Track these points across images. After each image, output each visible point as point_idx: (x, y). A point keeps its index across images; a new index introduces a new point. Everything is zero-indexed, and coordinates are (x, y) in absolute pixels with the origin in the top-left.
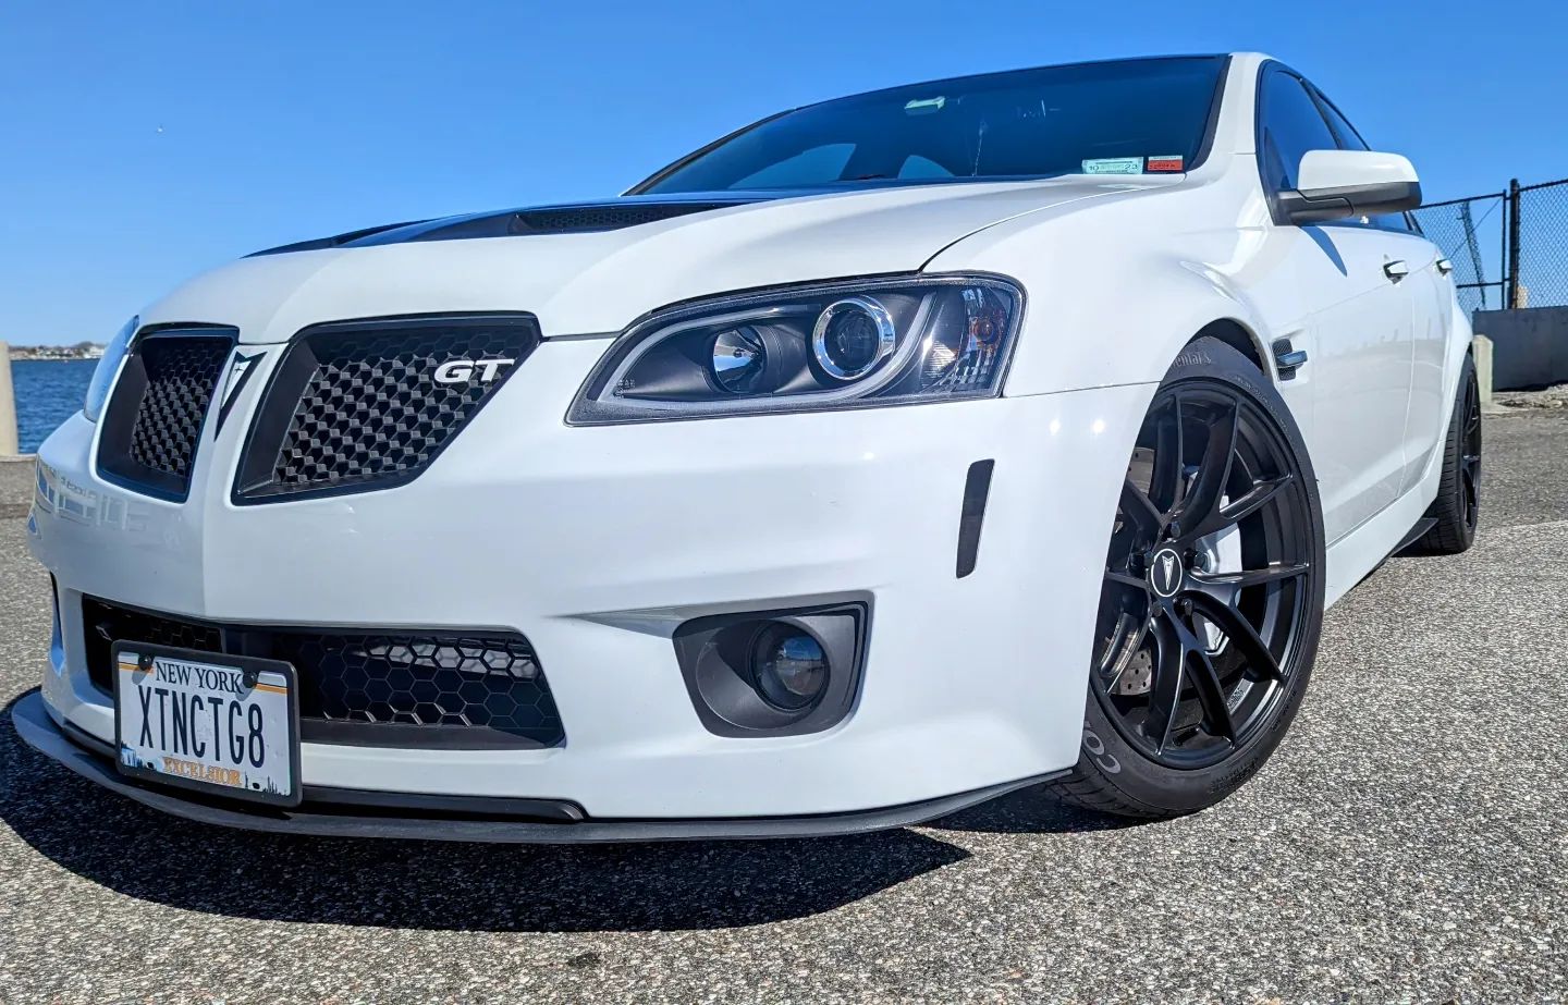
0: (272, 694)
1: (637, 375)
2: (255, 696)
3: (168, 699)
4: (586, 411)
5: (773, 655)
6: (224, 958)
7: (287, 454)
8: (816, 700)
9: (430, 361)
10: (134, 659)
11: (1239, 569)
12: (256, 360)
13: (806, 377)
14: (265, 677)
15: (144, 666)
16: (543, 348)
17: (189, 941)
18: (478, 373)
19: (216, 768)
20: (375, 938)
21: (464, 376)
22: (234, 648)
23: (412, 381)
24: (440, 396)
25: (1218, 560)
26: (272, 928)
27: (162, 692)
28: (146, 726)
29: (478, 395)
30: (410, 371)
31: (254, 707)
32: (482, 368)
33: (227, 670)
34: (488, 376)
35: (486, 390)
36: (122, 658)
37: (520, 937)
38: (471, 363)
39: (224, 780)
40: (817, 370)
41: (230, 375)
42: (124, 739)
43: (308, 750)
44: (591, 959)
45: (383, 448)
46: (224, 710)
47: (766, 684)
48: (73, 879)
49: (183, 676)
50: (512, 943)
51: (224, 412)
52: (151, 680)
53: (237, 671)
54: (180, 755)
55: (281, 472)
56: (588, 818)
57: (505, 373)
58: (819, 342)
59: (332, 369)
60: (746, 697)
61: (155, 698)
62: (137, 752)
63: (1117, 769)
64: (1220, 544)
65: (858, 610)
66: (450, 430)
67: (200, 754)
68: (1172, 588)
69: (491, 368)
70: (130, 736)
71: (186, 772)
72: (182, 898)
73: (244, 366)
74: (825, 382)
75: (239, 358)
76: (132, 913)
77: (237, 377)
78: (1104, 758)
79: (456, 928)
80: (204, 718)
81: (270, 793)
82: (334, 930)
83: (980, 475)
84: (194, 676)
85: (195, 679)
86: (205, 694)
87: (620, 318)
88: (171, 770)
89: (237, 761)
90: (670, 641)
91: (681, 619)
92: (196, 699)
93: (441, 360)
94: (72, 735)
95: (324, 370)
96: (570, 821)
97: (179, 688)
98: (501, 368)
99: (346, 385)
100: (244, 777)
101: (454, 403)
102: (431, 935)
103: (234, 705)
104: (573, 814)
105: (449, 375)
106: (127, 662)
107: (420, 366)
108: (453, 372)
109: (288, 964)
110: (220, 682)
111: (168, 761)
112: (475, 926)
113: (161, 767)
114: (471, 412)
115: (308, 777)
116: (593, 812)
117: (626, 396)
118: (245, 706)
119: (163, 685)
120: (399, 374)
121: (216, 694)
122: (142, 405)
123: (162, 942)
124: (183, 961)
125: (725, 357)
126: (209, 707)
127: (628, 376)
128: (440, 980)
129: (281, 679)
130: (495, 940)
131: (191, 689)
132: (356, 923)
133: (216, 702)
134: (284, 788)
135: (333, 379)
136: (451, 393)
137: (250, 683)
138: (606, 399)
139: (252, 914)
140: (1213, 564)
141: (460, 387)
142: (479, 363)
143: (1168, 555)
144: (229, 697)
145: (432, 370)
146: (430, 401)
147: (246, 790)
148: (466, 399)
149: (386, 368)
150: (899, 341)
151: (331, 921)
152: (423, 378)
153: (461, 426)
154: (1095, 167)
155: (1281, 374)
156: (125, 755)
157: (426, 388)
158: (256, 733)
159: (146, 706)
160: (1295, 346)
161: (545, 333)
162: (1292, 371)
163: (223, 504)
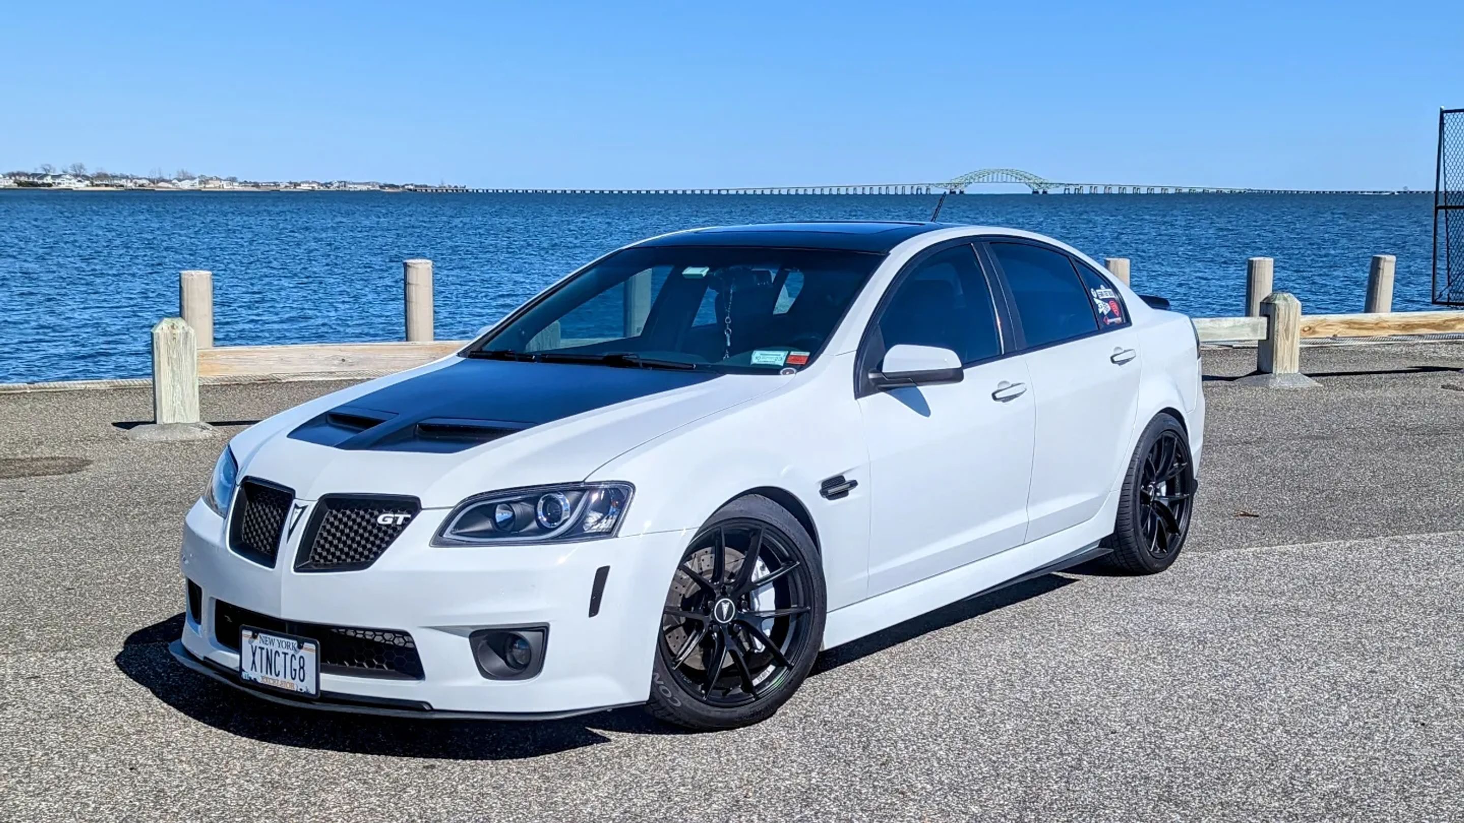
0: (309, 652)
1: (459, 526)
2: (302, 652)
3: (264, 652)
4: (439, 540)
5: (512, 646)
6: (288, 759)
7: (315, 550)
8: (526, 666)
9: (376, 513)
10: (250, 633)
11: (773, 608)
12: (304, 508)
13: (534, 525)
14: (306, 645)
15: (254, 637)
16: (422, 512)
17: (272, 753)
18: (395, 520)
19: (284, 682)
20: (348, 756)
21: (389, 521)
22: (291, 631)
23: (368, 521)
24: (379, 529)
25: (759, 604)
26: (303, 751)
27: (262, 649)
28: (254, 662)
29: (394, 531)
30: (367, 517)
31: (301, 657)
32: (397, 518)
33: (291, 641)
34: (399, 522)
35: (399, 528)
36: (244, 632)
37: (405, 759)
38: (392, 515)
39: (288, 687)
40: (538, 522)
41: (292, 515)
42: (243, 669)
43: (323, 676)
44: (433, 767)
45: (356, 551)
46: (288, 658)
47: (509, 659)
48: (214, 729)
49: (272, 642)
50: (401, 760)
51: (291, 532)
52: (257, 642)
53: (295, 642)
54: (269, 675)
55: (313, 558)
56: (433, 710)
57: (407, 521)
58: (540, 512)
59: (334, 512)
60: (499, 663)
61: (258, 651)
62: (249, 673)
63: (679, 704)
64: (760, 596)
65: (543, 629)
66: (384, 545)
67: (277, 675)
68: (727, 618)
69: (401, 518)
70: (247, 666)
71: (271, 683)
72: (262, 739)
73: (299, 511)
74: (542, 530)
75: (296, 507)
76: (245, 742)
77: (295, 516)
78: (671, 698)
79: (379, 755)
80: (280, 660)
81: (307, 693)
82: (330, 752)
83: (602, 574)
84: (276, 643)
85: (277, 644)
86: (280, 651)
87: (455, 500)
88: (265, 682)
89: (294, 679)
90: (467, 640)
91: (473, 630)
92: (277, 652)
93: (381, 512)
94: (208, 663)
95: (331, 513)
96: (424, 710)
97: (269, 647)
98: (406, 519)
99: (340, 521)
100: (297, 686)
101: (385, 533)
102: (369, 756)
103: (293, 655)
104: (427, 707)
105: (384, 520)
106: (246, 634)
107: (372, 515)
108: (385, 519)
109: (314, 762)
110: (288, 646)
111: (263, 678)
112: (386, 754)
113: (260, 680)
114: (393, 538)
115: (323, 687)
116: (435, 707)
117: (458, 534)
118: (298, 656)
119: (263, 645)
120: (363, 518)
121: (286, 651)
122: (246, 514)
123: (261, 753)
124: (272, 758)
125: (501, 515)
126: (282, 656)
127: (456, 527)
128: (373, 769)
129: (313, 646)
130: (395, 759)
131: (275, 647)
132: (339, 751)
133: (285, 654)
134: (313, 691)
135: (335, 517)
136: (384, 528)
137: (300, 647)
138: (447, 535)
139: (295, 745)
140: (757, 606)
141: (388, 526)
142: (396, 515)
143: (726, 602)
144: (291, 652)
145: (376, 517)
146: (375, 531)
147: (297, 692)
148: (390, 531)
149: (358, 514)
150: (571, 514)
151: (328, 749)
152: (373, 520)
153: (389, 544)
154: (759, 357)
155: (832, 497)
156: (244, 675)
157: (374, 525)
158: (302, 668)
159: (254, 654)
160: (848, 478)
161: (423, 507)
162: (844, 493)
163: (290, 571)
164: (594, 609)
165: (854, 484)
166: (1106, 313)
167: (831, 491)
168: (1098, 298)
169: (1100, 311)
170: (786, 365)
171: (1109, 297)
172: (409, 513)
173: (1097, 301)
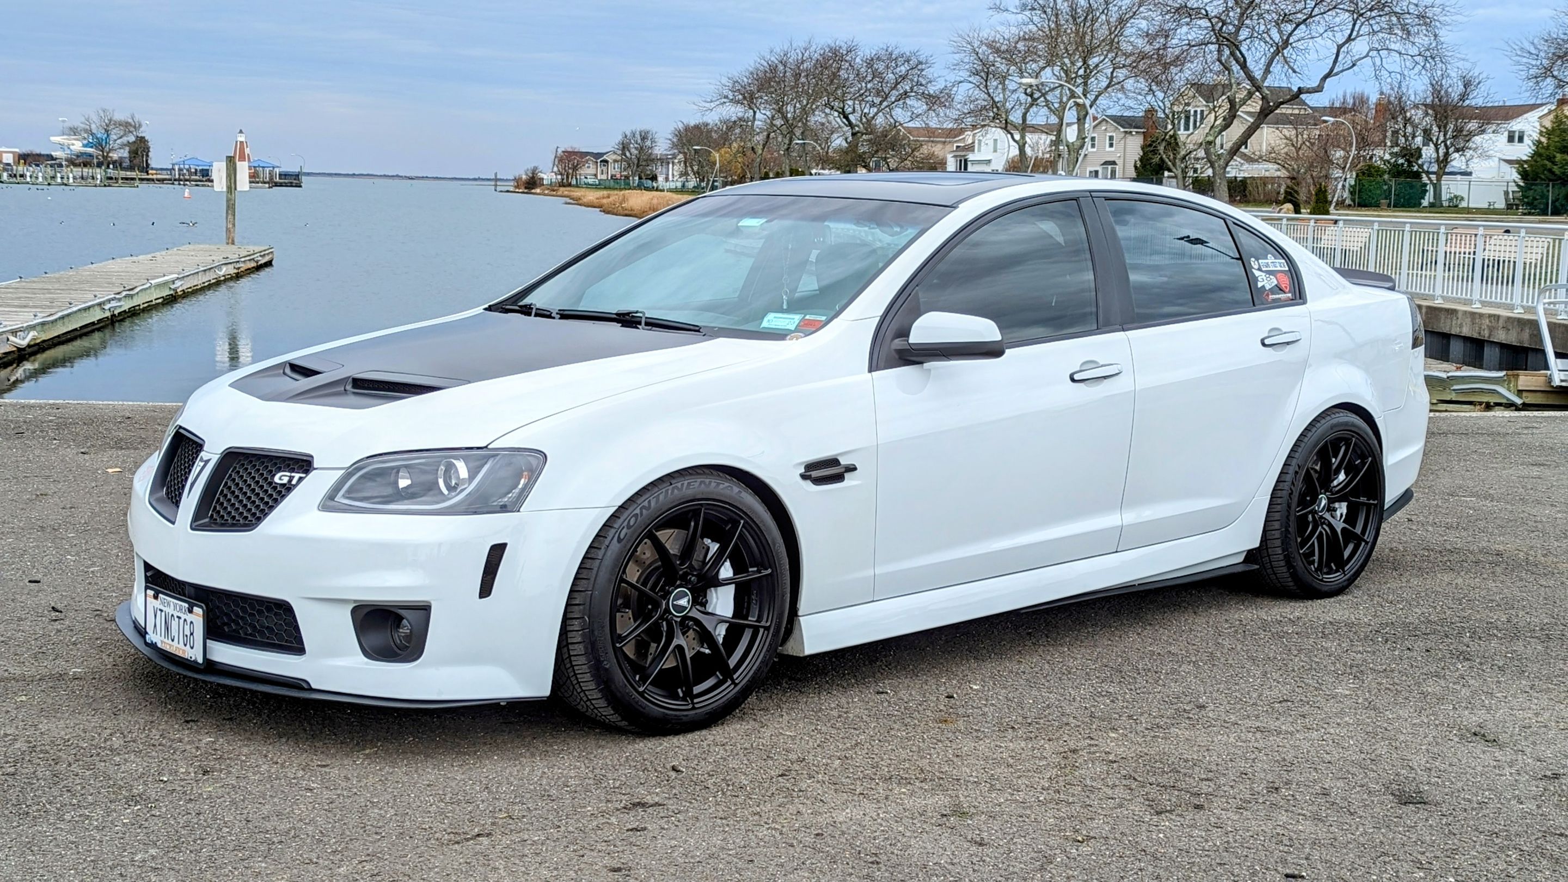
0: (197, 617)
1: (352, 489)
2: (192, 617)
3: (163, 614)
4: (329, 503)
7: (215, 507)
8: (406, 648)
9: (275, 471)
10: (152, 594)
12: (207, 462)
14: (196, 609)
15: (155, 598)
16: (314, 471)
18: (291, 478)
19: (178, 648)
21: (285, 480)
23: (266, 479)
24: (274, 488)
27: (161, 611)
28: (155, 626)
29: (288, 490)
30: (266, 474)
31: (191, 622)
32: (293, 477)
33: (184, 604)
34: (293, 481)
35: (292, 487)
36: (148, 592)
38: (288, 474)
39: (180, 654)
40: (439, 490)
41: (196, 468)
42: (148, 630)
43: (210, 644)
45: (250, 511)
46: (182, 621)
49: (168, 604)
51: (193, 484)
52: (158, 604)
53: (187, 606)
54: (166, 640)
55: (211, 517)
56: (311, 690)
58: (441, 479)
61: (159, 612)
62: (152, 636)
65: (425, 609)
66: (275, 507)
67: (173, 640)
69: (297, 477)
70: (150, 629)
71: (168, 648)
73: (202, 464)
75: (201, 460)
77: (199, 469)
80: (174, 624)
81: (195, 662)
83: (497, 552)
84: (171, 605)
85: (173, 606)
86: (175, 613)
87: (348, 461)
88: (163, 646)
89: (185, 645)
90: (349, 615)
91: (355, 605)
92: (172, 615)
93: (279, 470)
95: (236, 468)
96: (303, 689)
97: (166, 609)
98: (299, 479)
100: (188, 653)
101: (279, 492)
103: (185, 620)
104: (305, 686)
105: (280, 479)
106: (149, 595)
107: (270, 472)
108: (281, 478)
110: (180, 609)
111: (162, 642)
113: (159, 645)
114: (284, 498)
115: (210, 657)
116: (314, 686)
117: (350, 499)
118: (188, 621)
119: (161, 607)
120: (262, 475)
121: (179, 614)
126: (177, 619)
127: (349, 490)
129: (201, 611)
131: (170, 610)
133: (179, 618)
134: (200, 660)
135: (238, 473)
136: (279, 488)
137: (191, 611)
138: (339, 498)
142: (293, 474)
144: (183, 616)
145: (274, 475)
146: (270, 490)
147: (187, 659)
148: (283, 491)
150: (470, 482)
152: (270, 478)
154: (773, 321)
155: (818, 481)
156: (147, 637)
157: (270, 483)
158: (192, 634)
159: (155, 616)
160: (844, 461)
161: (315, 466)
162: (839, 478)
163: (186, 529)
164: (486, 590)
165: (852, 469)
166: (1268, 287)
167: (815, 474)
168: (1260, 269)
169: (1260, 285)
170: (796, 330)
171: (1279, 268)
172: (303, 473)
173: (1257, 273)
